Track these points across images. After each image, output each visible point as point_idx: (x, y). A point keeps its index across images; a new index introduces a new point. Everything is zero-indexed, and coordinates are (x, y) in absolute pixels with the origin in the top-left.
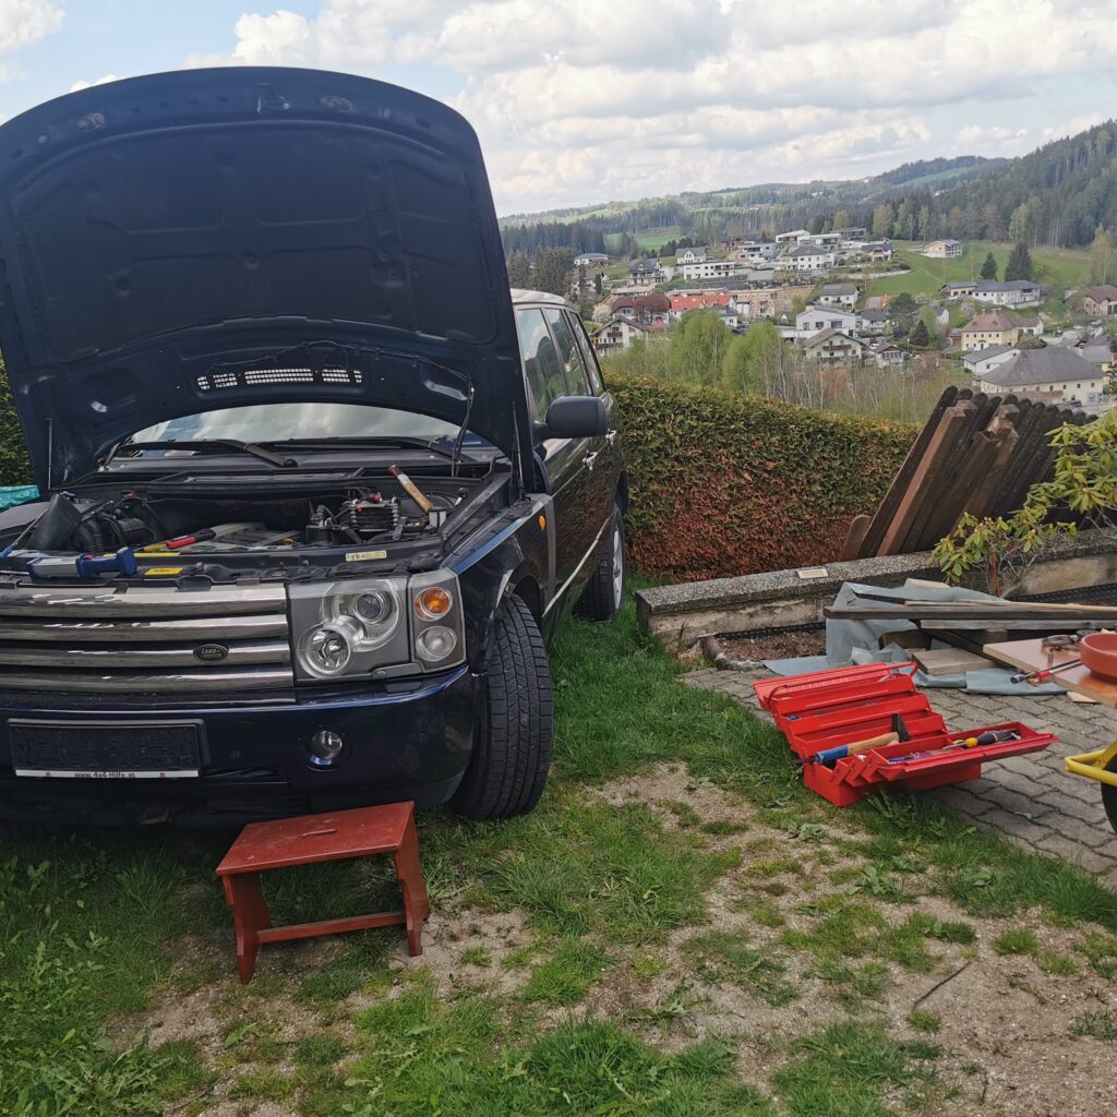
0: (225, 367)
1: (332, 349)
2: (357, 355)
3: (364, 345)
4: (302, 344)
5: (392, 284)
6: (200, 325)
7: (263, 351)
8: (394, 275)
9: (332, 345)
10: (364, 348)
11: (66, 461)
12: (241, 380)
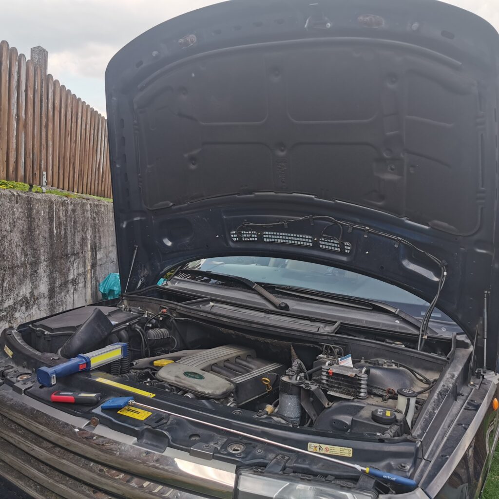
0: (251, 226)
1: (331, 224)
2: (350, 231)
3: (356, 223)
4: (308, 217)
5: (389, 177)
6: (238, 194)
7: (277, 218)
8: (392, 169)
9: (332, 221)
10: (356, 226)
11: (142, 275)
12: (260, 238)
